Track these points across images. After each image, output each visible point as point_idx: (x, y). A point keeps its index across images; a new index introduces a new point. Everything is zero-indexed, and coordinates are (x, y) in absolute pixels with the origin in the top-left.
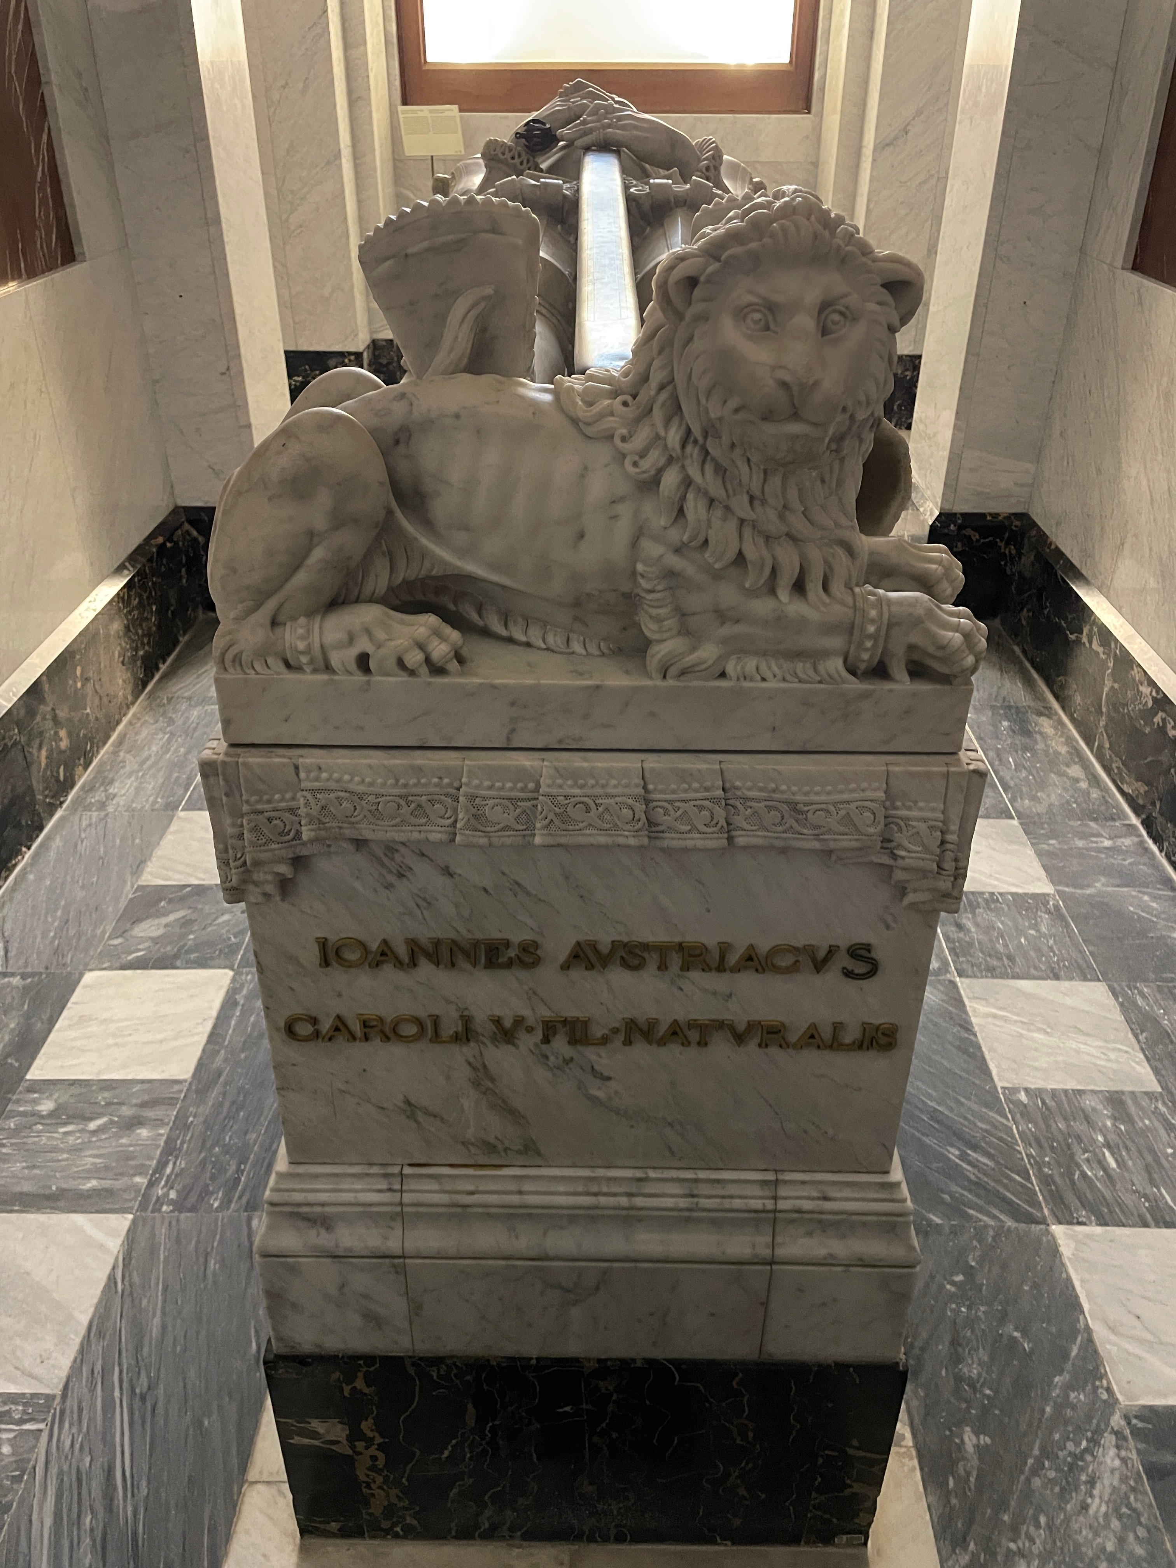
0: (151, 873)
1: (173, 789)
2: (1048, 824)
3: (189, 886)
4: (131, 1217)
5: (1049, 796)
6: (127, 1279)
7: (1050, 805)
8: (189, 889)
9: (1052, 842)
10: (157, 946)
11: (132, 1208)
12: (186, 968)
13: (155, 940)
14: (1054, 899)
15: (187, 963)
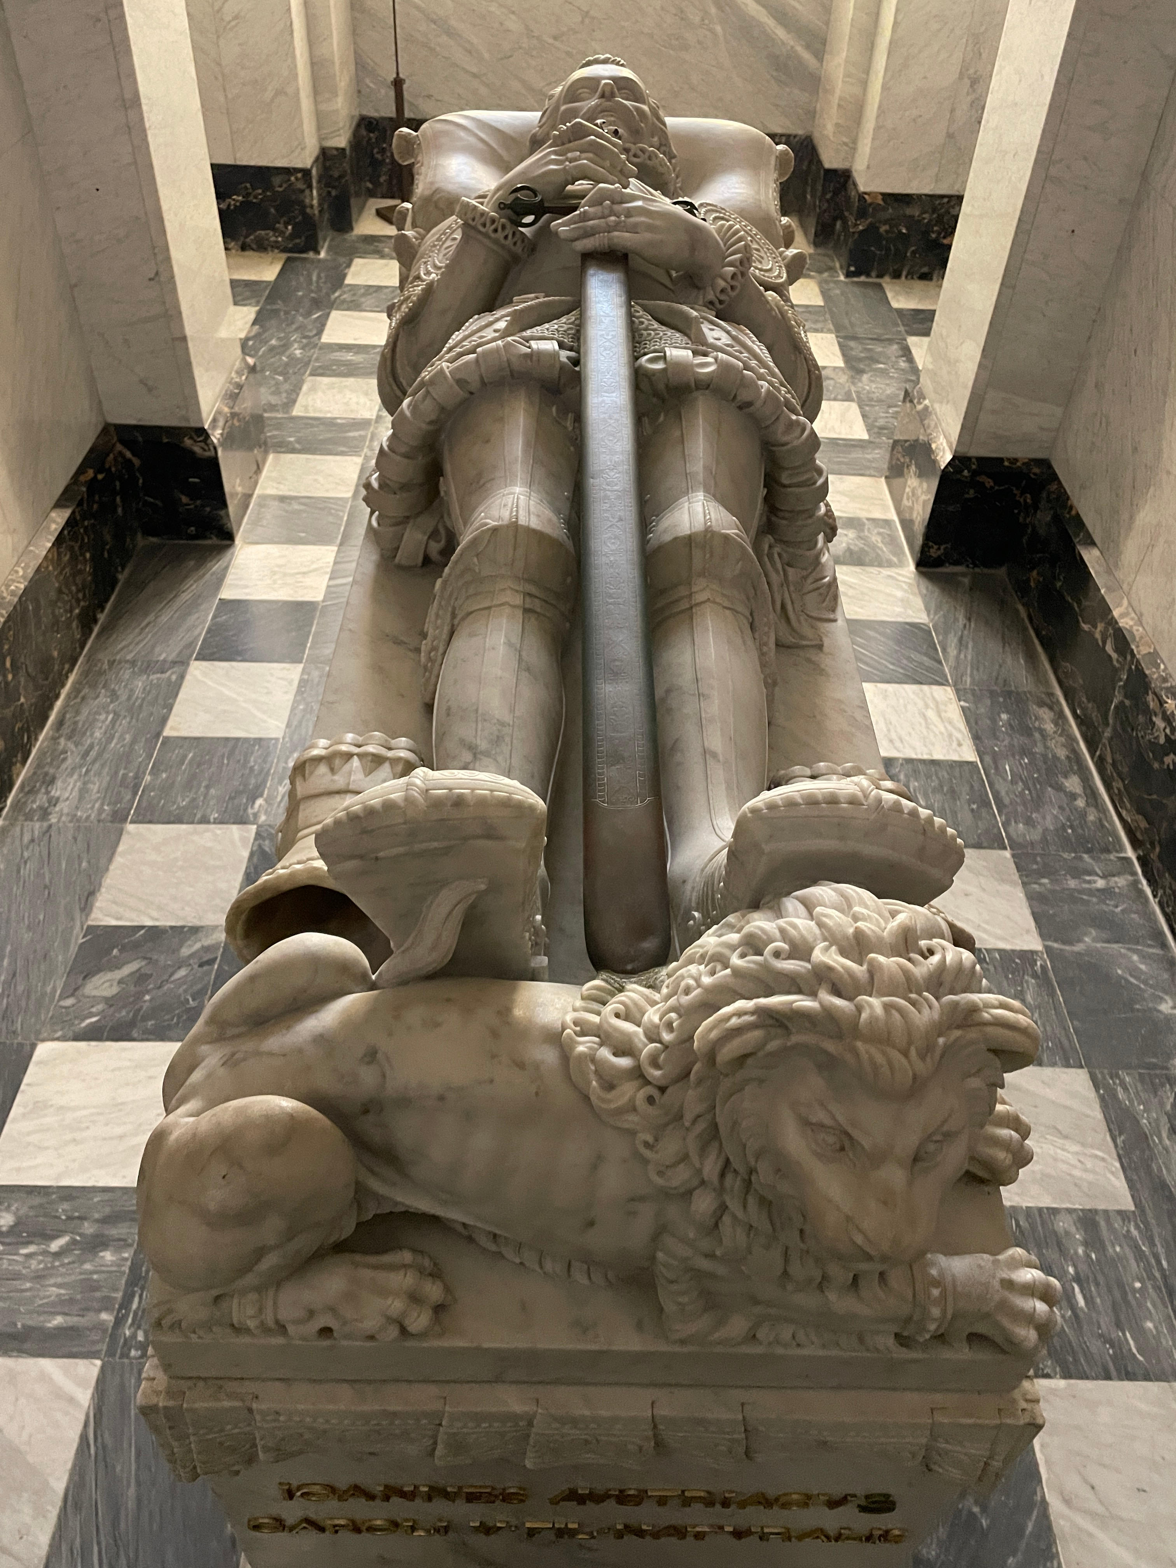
0: (100, 909)
1: (119, 793)
2: (1041, 855)
3: (143, 927)
4: (98, 1363)
5: (1044, 818)
6: (99, 1440)
7: (1046, 830)
8: (142, 932)
9: (1045, 881)
10: (112, 1009)
11: (99, 1352)
12: (142, 1040)
13: (110, 1002)
14: (1042, 958)
15: (144, 1033)
